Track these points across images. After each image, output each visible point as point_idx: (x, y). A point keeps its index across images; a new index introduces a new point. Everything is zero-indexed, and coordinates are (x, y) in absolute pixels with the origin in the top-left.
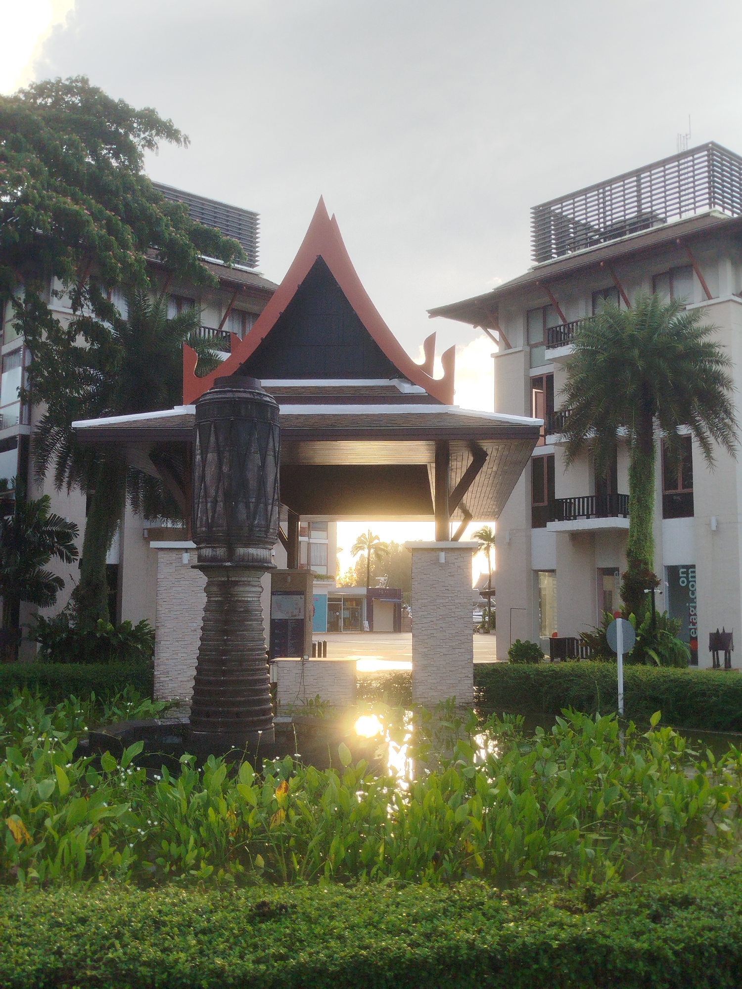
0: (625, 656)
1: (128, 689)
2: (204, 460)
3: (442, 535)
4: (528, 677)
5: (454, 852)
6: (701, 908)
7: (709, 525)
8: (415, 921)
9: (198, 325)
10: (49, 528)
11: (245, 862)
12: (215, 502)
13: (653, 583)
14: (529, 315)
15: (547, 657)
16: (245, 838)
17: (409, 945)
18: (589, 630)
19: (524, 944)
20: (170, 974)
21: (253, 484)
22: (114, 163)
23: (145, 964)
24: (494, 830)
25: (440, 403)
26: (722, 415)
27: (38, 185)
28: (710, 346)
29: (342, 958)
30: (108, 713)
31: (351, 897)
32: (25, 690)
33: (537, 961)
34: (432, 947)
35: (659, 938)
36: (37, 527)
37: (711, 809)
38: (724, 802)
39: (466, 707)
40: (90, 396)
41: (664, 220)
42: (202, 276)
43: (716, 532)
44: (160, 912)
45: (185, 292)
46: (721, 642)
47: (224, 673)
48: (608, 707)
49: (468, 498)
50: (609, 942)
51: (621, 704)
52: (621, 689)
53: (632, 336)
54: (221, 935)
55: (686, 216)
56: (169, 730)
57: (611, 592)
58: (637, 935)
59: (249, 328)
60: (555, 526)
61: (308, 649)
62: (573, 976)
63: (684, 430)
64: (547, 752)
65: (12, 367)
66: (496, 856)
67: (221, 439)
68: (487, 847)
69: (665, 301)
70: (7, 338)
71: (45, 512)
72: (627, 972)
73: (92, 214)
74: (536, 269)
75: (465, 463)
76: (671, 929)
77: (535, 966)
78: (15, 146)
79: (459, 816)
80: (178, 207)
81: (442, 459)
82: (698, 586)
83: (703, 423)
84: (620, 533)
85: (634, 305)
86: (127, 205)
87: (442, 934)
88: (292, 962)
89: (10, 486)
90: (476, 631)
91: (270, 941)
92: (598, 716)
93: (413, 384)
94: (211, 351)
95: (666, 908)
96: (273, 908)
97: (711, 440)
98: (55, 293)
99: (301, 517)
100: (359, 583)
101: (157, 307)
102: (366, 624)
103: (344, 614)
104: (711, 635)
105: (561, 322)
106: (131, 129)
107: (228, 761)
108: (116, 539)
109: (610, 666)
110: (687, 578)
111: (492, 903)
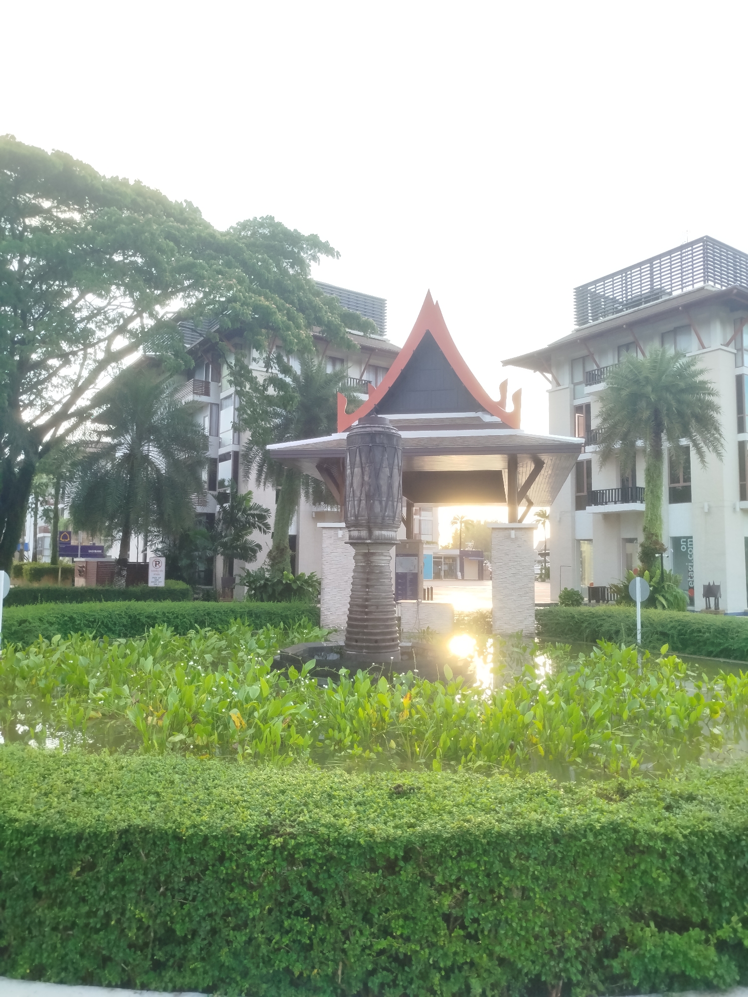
0: (642, 603)
1: (304, 619)
2: (352, 473)
3: (513, 518)
4: (573, 617)
5: (523, 742)
6: (702, 803)
7: (703, 508)
8: (500, 803)
9: (347, 376)
10: (252, 512)
11: (383, 745)
12: (360, 500)
13: (662, 550)
14: (573, 362)
15: (586, 599)
16: (383, 729)
17: (497, 821)
18: (616, 582)
19: (576, 824)
20: (339, 833)
21: (384, 488)
22: (291, 272)
23: (323, 825)
24: (550, 728)
25: (510, 427)
26: (713, 432)
27: (243, 290)
28: (704, 382)
29: (452, 828)
30: (291, 636)
31: (456, 782)
32: (239, 619)
33: (585, 836)
34: (513, 824)
35: (672, 825)
36: (244, 511)
37: (707, 717)
38: (716, 713)
39: (530, 637)
40: (277, 427)
41: (670, 294)
42: (349, 345)
43: (708, 513)
44: (331, 788)
45: (338, 355)
46: (711, 591)
47: (367, 613)
48: (630, 639)
49: (531, 493)
50: (636, 826)
51: (639, 637)
52: (639, 626)
53: (647, 378)
54: (371, 807)
55: (686, 290)
56: (331, 650)
57: (631, 554)
58: (657, 821)
59: (380, 380)
60: (592, 509)
61: (421, 594)
62: (611, 848)
63: (684, 442)
64: (587, 671)
65: (227, 407)
66: (552, 746)
67: (363, 458)
68: (546, 741)
69: (671, 352)
70: (224, 388)
71: (250, 501)
72: (649, 848)
73: (278, 307)
74: (577, 331)
75: (528, 468)
76: (681, 819)
77: (584, 840)
78: (228, 264)
79: (527, 718)
80: (333, 299)
81: (513, 466)
82: (694, 551)
83: (698, 437)
84: (638, 514)
85: (648, 354)
86: (300, 300)
87: (519, 814)
88: (419, 829)
89: (226, 483)
90: (537, 580)
91: (404, 813)
92: (623, 646)
93: (492, 415)
94: (355, 394)
95: (677, 801)
96: (405, 788)
97: (705, 449)
98: (254, 360)
99: (415, 504)
100: (454, 547)
101: (319, 366)
102: (459, 574)
103: (444, 567)
104: (704, 586)
105: (595, 367)
106: (302, 249)
107: (371, 673)
108: (295, 519)
109: (631, 609)
110: (686, 545)
111: (552, 792)
